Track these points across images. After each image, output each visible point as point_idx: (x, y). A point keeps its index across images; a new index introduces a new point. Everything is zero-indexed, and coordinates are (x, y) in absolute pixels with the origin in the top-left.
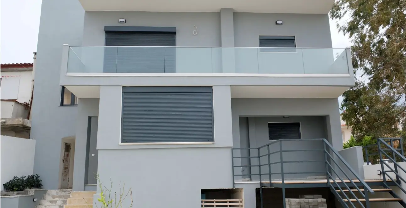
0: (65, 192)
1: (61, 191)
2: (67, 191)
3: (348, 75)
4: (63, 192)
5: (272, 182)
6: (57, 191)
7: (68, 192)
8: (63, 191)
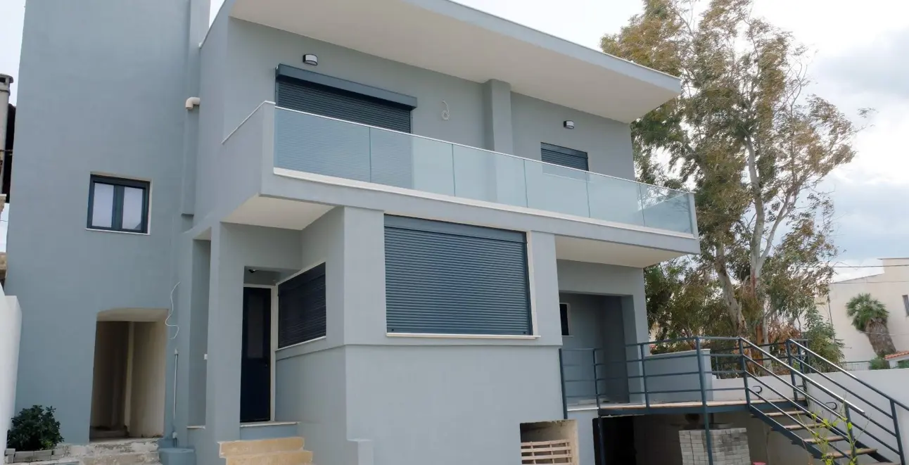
0: (111, 447)
1: (100, 446)
2: (118, 446)
3: (691, 236)
4: (107, 449)
5: (651, 406)
6: (88, 446)
7: (119, 450)
8: (105, 447)
